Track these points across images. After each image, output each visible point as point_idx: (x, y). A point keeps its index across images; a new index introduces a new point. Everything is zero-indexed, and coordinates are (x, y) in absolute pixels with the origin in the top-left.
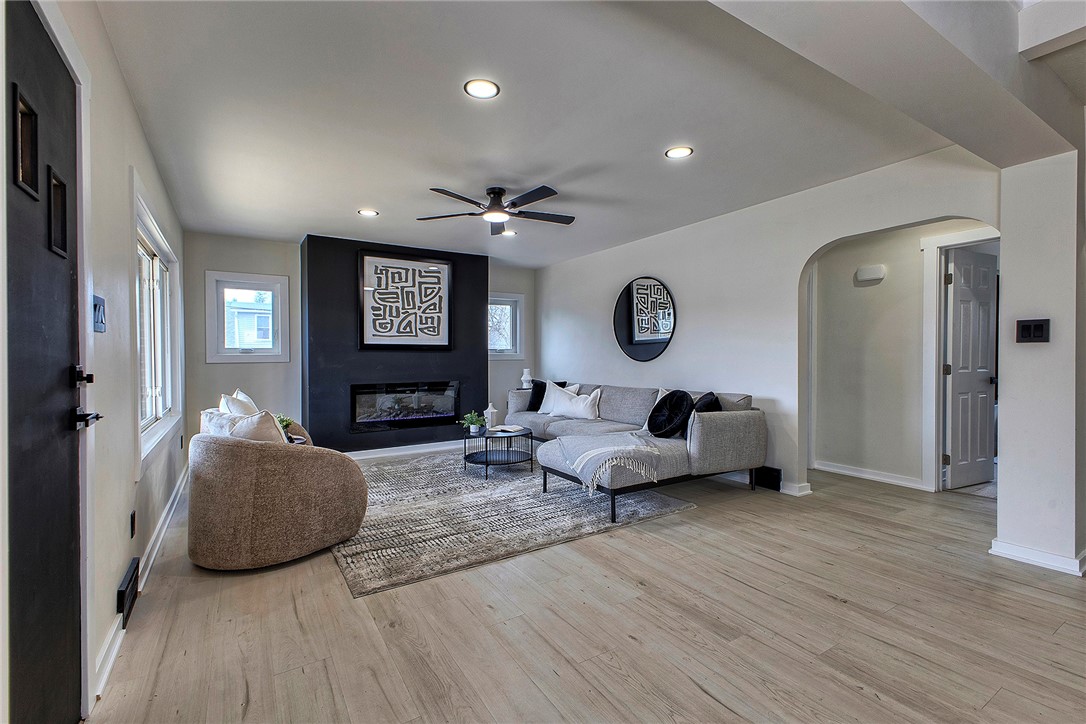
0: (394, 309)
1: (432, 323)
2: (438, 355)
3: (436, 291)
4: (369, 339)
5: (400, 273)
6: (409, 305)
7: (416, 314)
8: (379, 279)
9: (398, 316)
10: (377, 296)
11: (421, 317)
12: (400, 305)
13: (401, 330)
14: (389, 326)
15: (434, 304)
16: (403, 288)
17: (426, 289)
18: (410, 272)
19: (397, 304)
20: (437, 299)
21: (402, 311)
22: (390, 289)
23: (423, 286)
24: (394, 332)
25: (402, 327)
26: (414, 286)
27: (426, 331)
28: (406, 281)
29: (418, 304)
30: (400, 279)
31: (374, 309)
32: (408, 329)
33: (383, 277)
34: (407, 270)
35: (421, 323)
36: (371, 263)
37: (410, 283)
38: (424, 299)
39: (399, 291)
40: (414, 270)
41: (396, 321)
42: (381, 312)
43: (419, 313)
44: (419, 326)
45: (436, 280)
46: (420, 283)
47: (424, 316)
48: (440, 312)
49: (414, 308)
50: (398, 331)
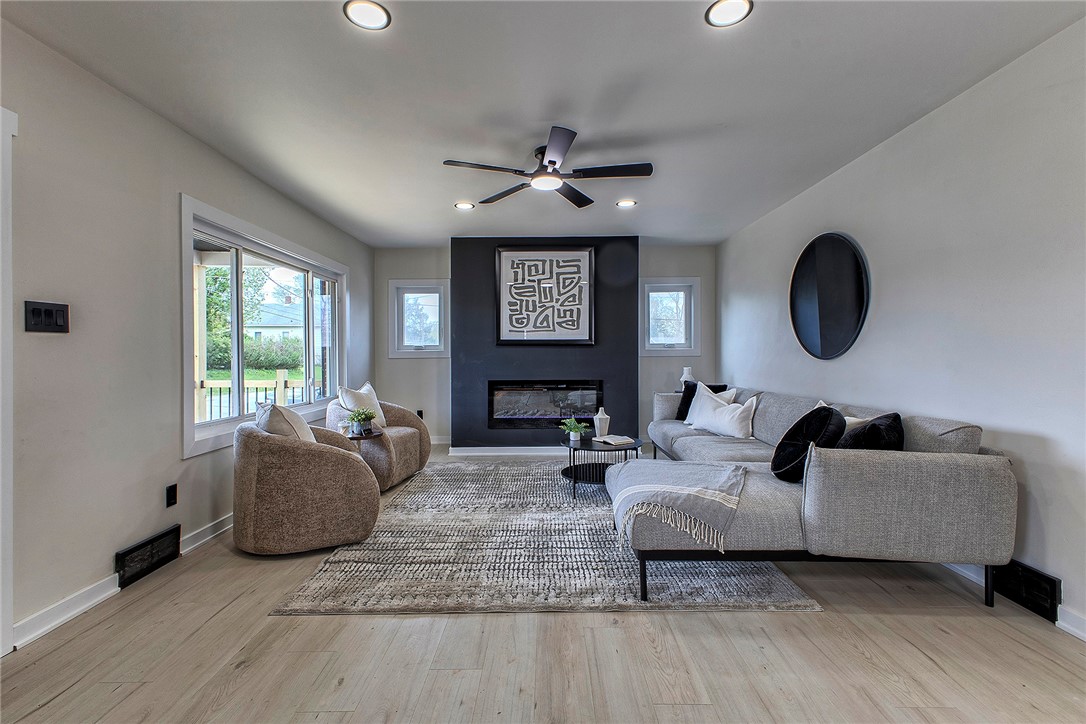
0: (530, 303)
1: (571, 316)
2: (577, 350)
3: (575, 281)
4: (506, 334)
5: (536, 266)
6: (546, 298)
7: (553, 307)
8: (516, 273)
9: (534, 310)
10: (514, 291)
11: (559, 310)
12: (537, 299)
13: (538, 325)
14: (525, 321)
15: (574, 296)
16: (539, 281)
17: (564, 279)
18: (548, 264)
19: (533, 298)
20: (576, 291)
21: (538, 305)
22: (527, 283)
23: (561, 277)
24: (530, 327)
25: (539, 321)
26: (551, 277)
27: (564, 325)
28: (543, 273)
29: (555, 296)
30: (537, 271)
31: (510, 304)
32: (545, 324)
33: (520, 271)
34: (544, 262)
35: (559, 317)
36: (507, 258)
37: (547, 275)
38: (562, 291)
39: (536, 284)
40: (552, 261)
41: (533, 316)
42: (518, 307)
43: (557, 306)
44: (557, 320)
45: (575, 269)
46: (558, 274)
47: (562, 309)
48: (580, 304)
49: (552, 301)
50: (535, 326)
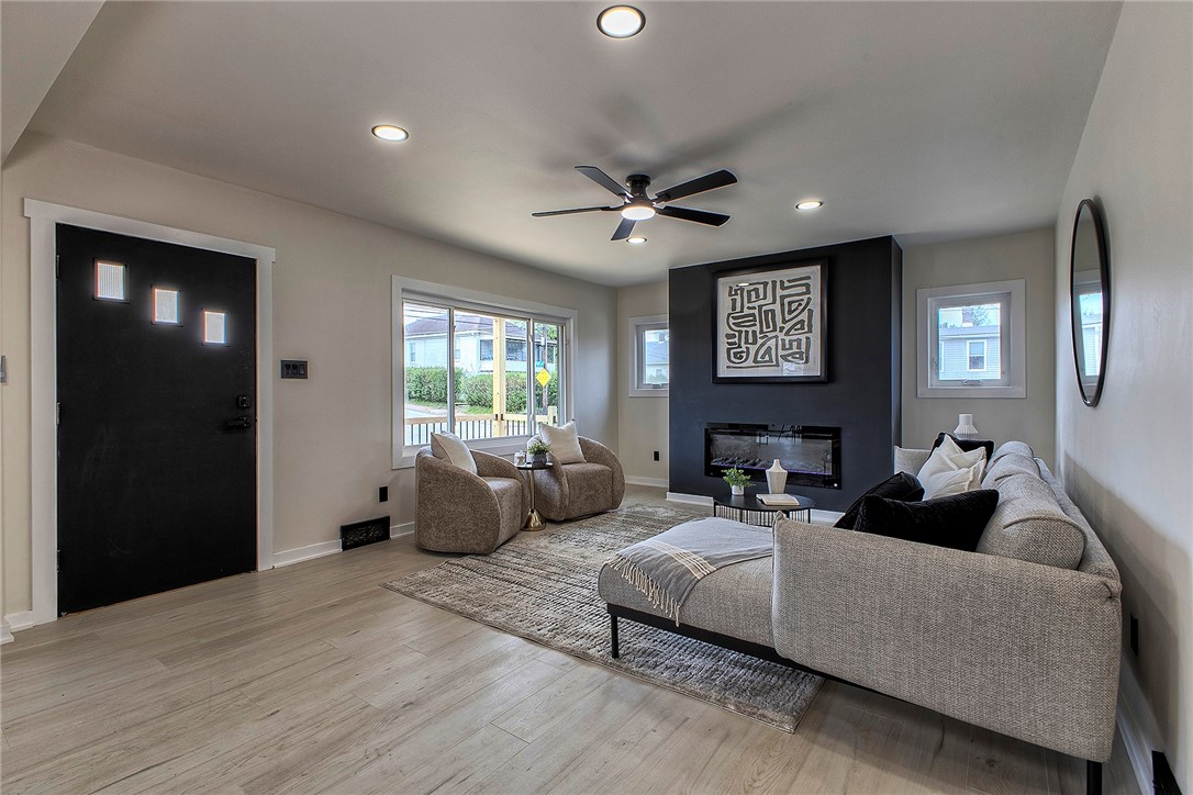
0: (750, 333)
1: (799, 347)
2: (807, 389)
3: (804, 303)
4: (724, 371)
5: (756, 290)
6: (768, 327)
7: (776, 337)
8: (734, 301)
9: (755, 342)
10: (731, 321)
11: (783, 340)
12: (757, 328)
13: (759, 359)
14: (744, 355)
15: (802, 322)
16: (760, 307)
17: (790, 303)
18: (770, 286)
19: (753, 328)
20: (804, 316)
21: (759, 336)
22: (746, 311)
23: (786, 301)
24: (750, 362)
25: (760, 356)
26: (774, 302)
27: (790, 358)
28: (765, 298)
29: (779, 323)
30: (757, 296)
31: (728, 336)
32: (767, 358)
33: (738, 298)
34: (765, 284)
35: (784, 348)
36: (724, 284)
37: (770, 299)
38: (788, 317)
39: (756, 312)
40: (774, 283)
41: (753, 349)
42: (736, 340)
43: (781, 336)
44: (781, 352)
45: (804, 289)
46: (782, 298)
47: (787, 339)
48: (810, 331)
49: (775, 330)
50: (755, 361)
